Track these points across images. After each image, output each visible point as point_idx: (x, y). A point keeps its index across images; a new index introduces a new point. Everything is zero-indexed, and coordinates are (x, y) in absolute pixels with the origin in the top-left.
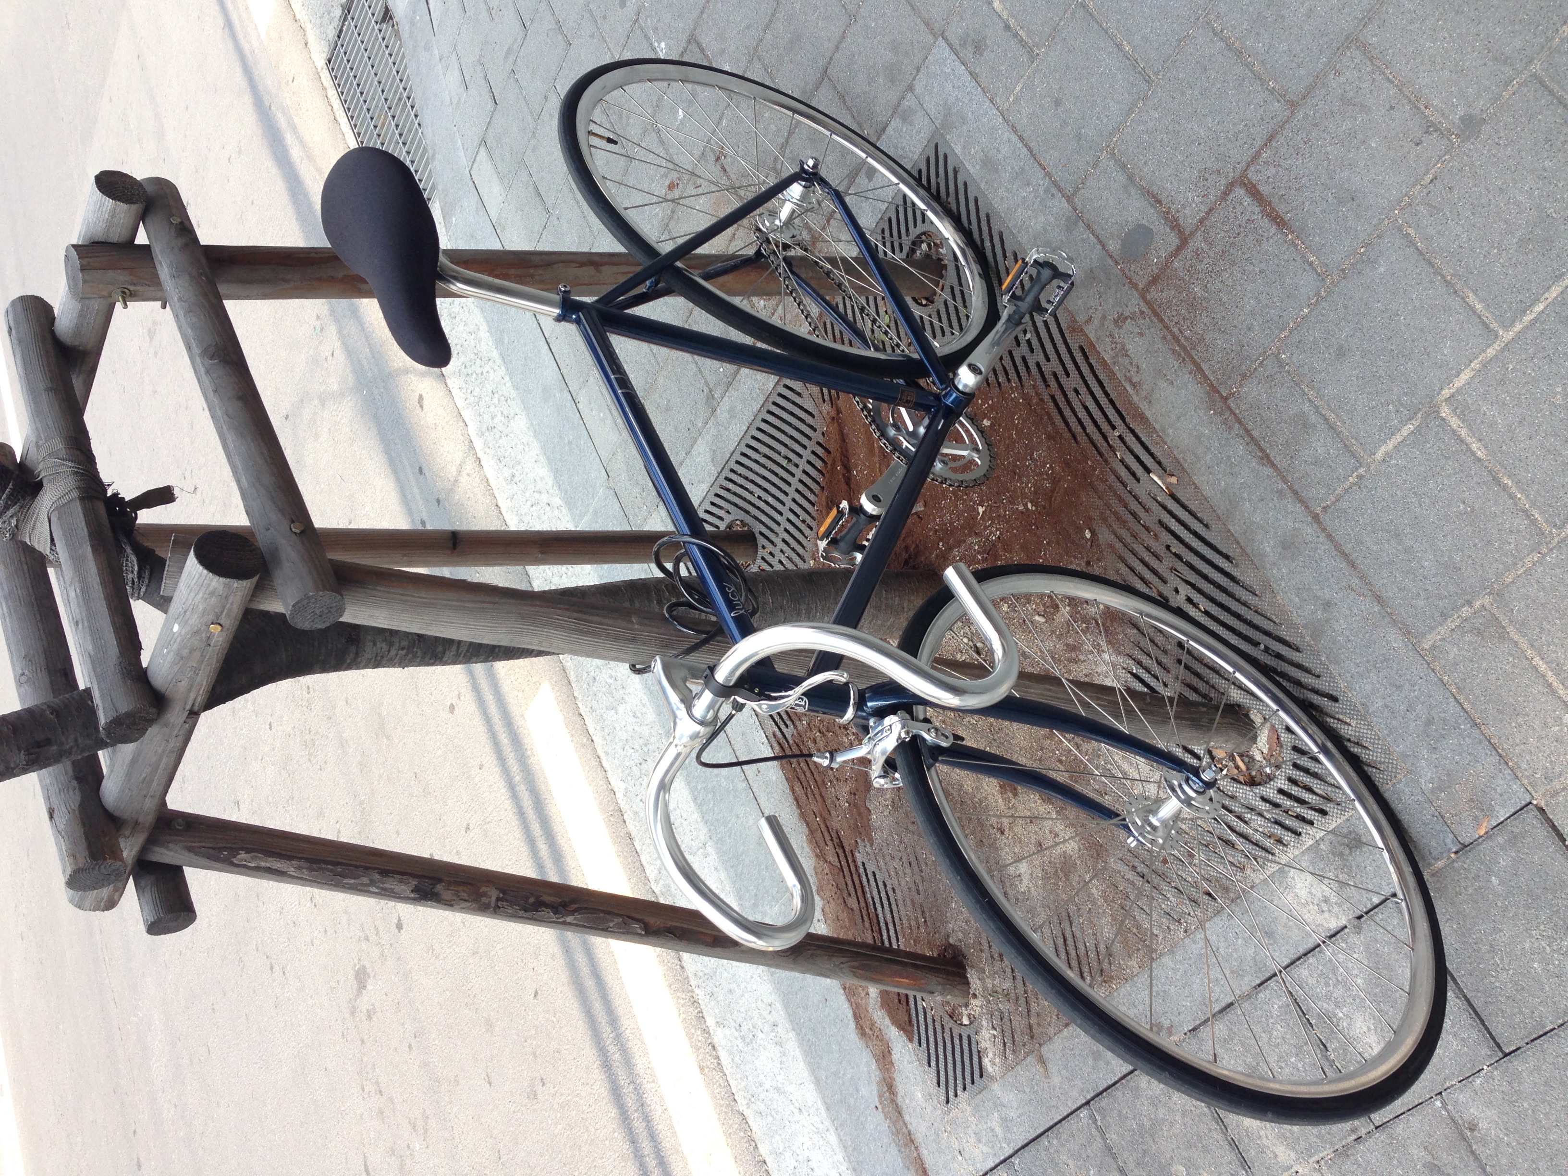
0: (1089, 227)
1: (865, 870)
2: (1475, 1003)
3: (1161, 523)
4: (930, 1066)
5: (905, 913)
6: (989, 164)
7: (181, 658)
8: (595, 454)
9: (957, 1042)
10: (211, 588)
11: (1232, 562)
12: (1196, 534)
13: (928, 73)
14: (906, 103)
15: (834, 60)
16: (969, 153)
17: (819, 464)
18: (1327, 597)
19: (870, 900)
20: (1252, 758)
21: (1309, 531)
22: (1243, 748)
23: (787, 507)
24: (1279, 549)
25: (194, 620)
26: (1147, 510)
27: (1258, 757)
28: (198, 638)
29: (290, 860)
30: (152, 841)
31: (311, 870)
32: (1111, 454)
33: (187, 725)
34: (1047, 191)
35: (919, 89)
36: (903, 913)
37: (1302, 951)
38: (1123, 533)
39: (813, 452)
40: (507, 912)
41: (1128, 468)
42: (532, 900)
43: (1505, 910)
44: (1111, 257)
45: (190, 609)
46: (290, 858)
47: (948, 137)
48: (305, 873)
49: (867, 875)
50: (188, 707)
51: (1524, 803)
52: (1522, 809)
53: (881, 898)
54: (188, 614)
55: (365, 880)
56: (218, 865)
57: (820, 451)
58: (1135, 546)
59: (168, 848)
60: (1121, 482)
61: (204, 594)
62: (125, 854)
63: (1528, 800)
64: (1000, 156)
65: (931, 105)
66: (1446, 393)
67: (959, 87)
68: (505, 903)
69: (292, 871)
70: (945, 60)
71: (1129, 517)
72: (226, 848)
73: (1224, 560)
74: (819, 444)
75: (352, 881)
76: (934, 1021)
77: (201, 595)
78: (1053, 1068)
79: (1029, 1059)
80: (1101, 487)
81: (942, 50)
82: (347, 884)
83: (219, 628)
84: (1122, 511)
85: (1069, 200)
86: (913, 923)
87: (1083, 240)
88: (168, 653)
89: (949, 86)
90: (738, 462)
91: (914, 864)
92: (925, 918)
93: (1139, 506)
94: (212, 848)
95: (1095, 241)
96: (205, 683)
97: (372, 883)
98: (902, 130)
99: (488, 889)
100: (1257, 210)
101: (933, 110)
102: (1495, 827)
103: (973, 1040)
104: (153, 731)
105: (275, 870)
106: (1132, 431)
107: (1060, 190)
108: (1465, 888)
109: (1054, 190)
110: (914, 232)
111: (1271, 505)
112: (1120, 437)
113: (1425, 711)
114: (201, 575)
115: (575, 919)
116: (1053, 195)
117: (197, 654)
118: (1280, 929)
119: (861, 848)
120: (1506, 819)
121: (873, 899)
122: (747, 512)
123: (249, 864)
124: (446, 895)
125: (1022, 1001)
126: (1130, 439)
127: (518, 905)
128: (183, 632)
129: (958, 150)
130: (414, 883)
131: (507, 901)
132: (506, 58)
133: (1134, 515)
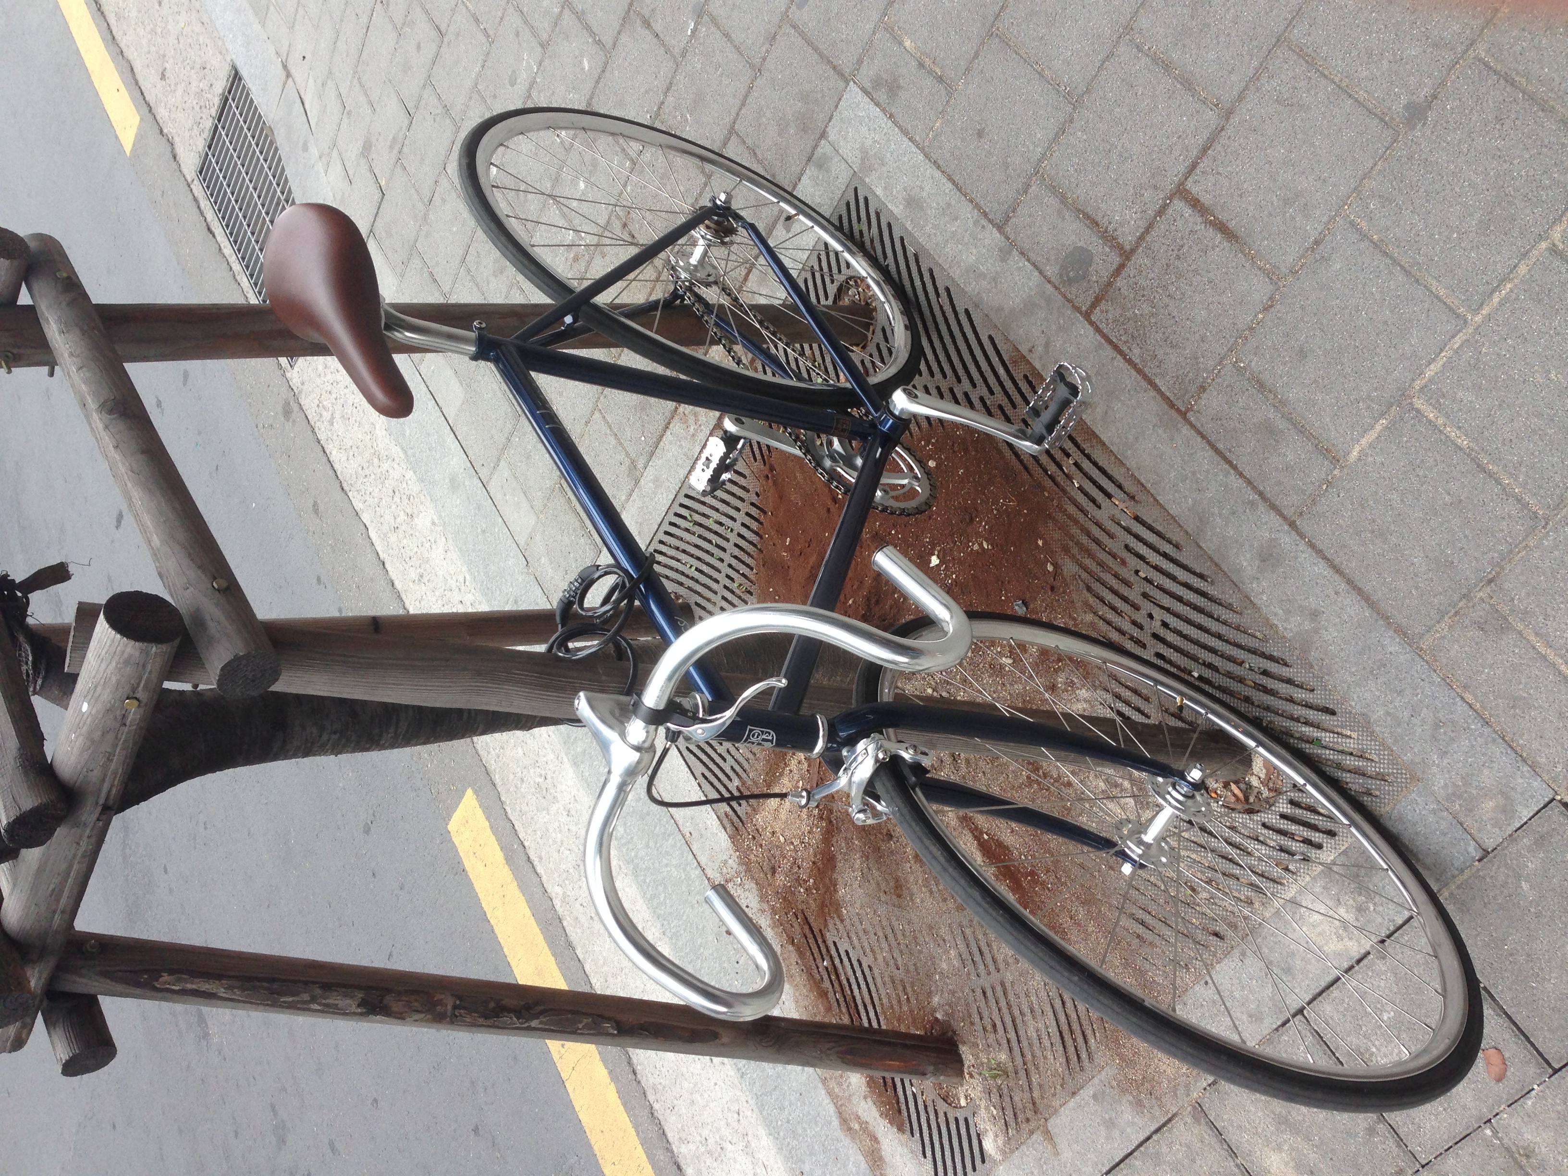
0: (1022, 253)
1: (837, 950)
2: (1517, 1019)
3: (1127, 547)
4: (925, 1157)
5: (884, 993)
6: (913, 203)
7: (92, 742)
8: (510, 541)
9: (953, 1127)
10: (126, 655)
11: (1207, 581)
12: (1165, 555)
13: (841, 119)
14: (820, 151)
15: (741, 115)
16: (891, 193)
17: (754, 525)
18: (1313, 606)
19: (845, 982)
20: (1249, 786)
21: (1287, 539)
22: (1239, 776)
23: (723, 574)
24: (1257, 562)
25: (106, 696)
26: (1111, 536)
27: (1255, 782)
28: (111, 717)
29: (220, 980)
30: (61, 969)
31: (244, 989)
32: (1069, 483)
33: (101, 823)
34: (976, 223)
35: (832, 134)
36: (882, 992)
37: (1323, 984)
38: (1087, 562)
39: (748, 514)
40: (465, 1022)
41: (1086, 494)
42: (492, 1005)
43: (1538, 915)
44: (1049, 282)
45: (102, 683)
46: (219, 977)
47: (867, 180)
48: (237, 994)
49: (839, 955)
50: (102, 801)
51: (1547, 800)
52: (1545, 806)
53: (856, 978)
54: (99, 689)
55: (306, 997)
56: (138, 991)
57: (754, 512)
58: (1102, 575)
59: (81, 976)
60: (1082, 511)
61: (118, 663)
62: (33, 984)
63: (1551, 797)
64: (924, 194)
65: (849, 150)
66: (1418, 384)
67: (875, 129)
68: (462, 1011)
69: (222, 992)
70: (858, 104)
71: (1093, 546)
72: (146, 971)
73: (1199, 580)
74: (753, 504)
75: (291, 999)
76: (926, 1107)
77: (114, 664)
78: (1062, 1144)
79: (1034, 1137)
80: (1060, 516)
81: (854, 93)
82: (284, 1002)
83: (136, 703)
84: (1084, 540)
85: (1000, 228)
86: (895, 1002)
87: (1019, 269)
88: (76, 737)
89: (864, 129)
90: (666, 533)
91: (891, 937)
92: (906, 994)
93: (1102, 533)
94: (130, 972)
95: (1031, 267)
96: (120, 771)
97: (313, 999)
98: (818, 178)
99: (443, 996)
100: (1199, 220)
101: (850, 154)
102: (1519, 828)
103: (971, 1122)
104: (61, 833)
105: (204, 992)
106: (1088, 457)
107: (991, 221)
108: (1494, 898)
109: (984, 222)
110: (840, 278)
111: (1243, 518)
112: (1076, 464)
113: (1431, 714)
114: (113, 641)
115: (541, 1023)
116: (983, 227)
117: (111, 737)
118: (1298, 963)
119: (831, 926)
120: (1530, 819)
121: (848, 980)
122: (681, 584)
123: (173, 987)
124: (396, 1007)
125: (1022, 1074)
126: (1086, 465)
127: (477, 1013)
128: (94, 712)
129: (879, 192)
130: (360, 995)
131: (465, 1008)
132: (391, 147)
133: (1098, 542)
